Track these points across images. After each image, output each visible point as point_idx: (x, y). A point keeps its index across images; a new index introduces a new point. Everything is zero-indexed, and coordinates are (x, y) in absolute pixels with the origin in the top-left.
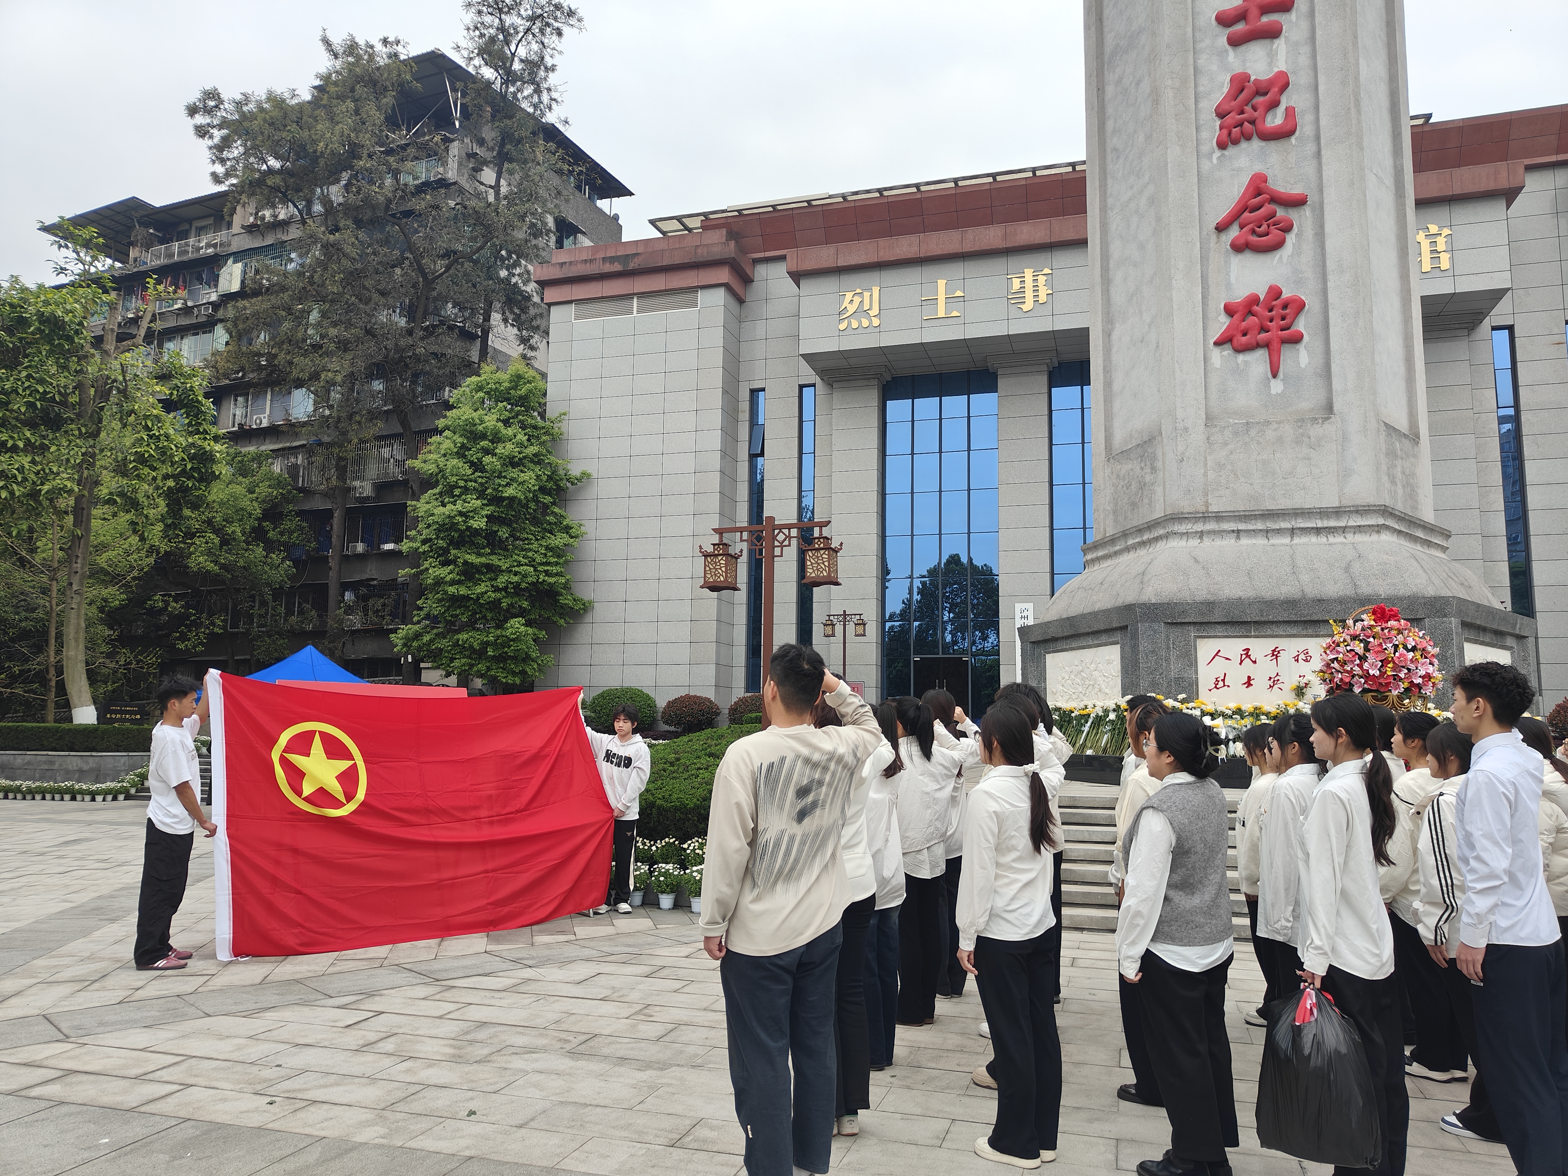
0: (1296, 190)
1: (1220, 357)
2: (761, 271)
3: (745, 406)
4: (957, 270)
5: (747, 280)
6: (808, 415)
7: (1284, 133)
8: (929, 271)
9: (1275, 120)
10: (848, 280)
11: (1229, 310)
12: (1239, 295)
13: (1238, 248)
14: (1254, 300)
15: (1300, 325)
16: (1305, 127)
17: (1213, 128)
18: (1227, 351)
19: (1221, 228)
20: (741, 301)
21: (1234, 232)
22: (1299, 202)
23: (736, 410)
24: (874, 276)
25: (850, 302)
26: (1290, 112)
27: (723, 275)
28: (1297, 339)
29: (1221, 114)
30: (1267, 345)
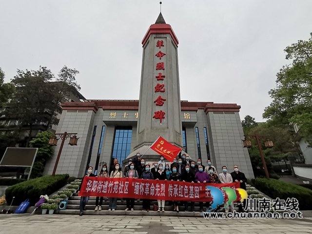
0: (165, 99)
1: (153, 119)
2: (100, 109)
3: (93, 128)
4: (128, 111)
5: (97, 110)
6: (103, 130)
7: (164, 91)
8: (124, 111)
9: (162, 90)
10: (111, 111)
11: (155, 113)
12: (157, 111)
13: (157, 105)
14: (159, 112)
15: (164, 116)
16: (166, 91)
17: (154, 90)
18: (155, 118)
19: (155, 102)
20: (95, 113)
21: (156, 103)
22: (165, 100)
23: (92, 128)
24: (116, 111)
25: (111, 114)
26: (164, 89)
27: (93, 108)
28: (164, 118)
29: (155, 88)
30: (160, 118)
